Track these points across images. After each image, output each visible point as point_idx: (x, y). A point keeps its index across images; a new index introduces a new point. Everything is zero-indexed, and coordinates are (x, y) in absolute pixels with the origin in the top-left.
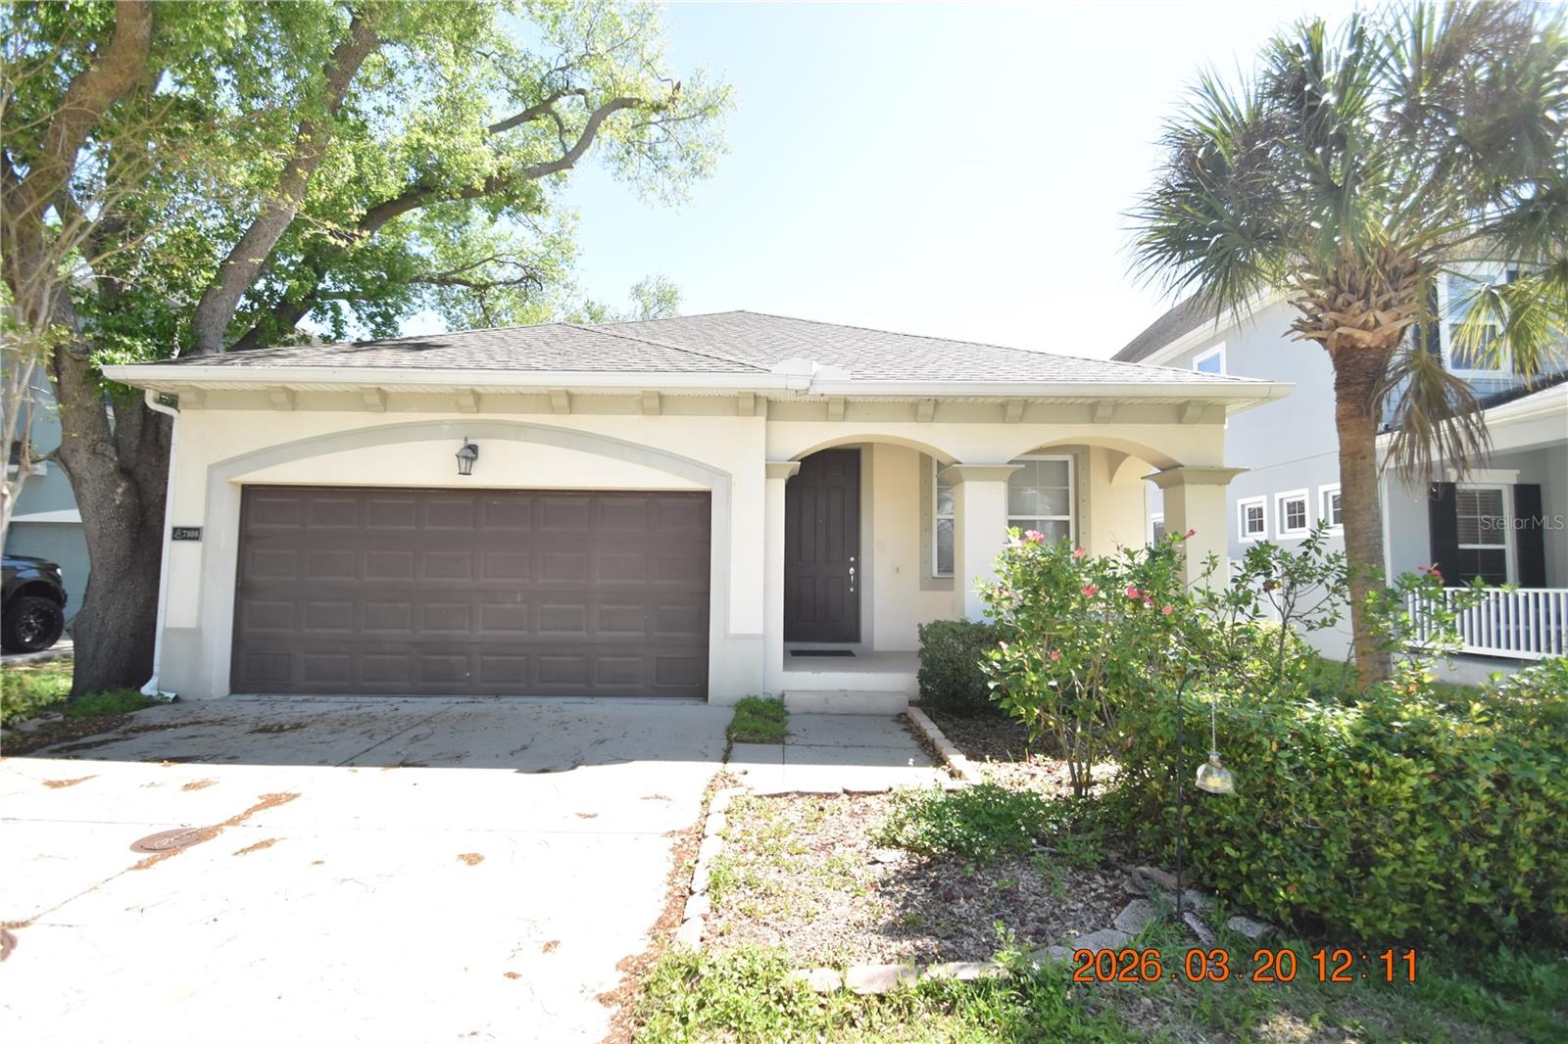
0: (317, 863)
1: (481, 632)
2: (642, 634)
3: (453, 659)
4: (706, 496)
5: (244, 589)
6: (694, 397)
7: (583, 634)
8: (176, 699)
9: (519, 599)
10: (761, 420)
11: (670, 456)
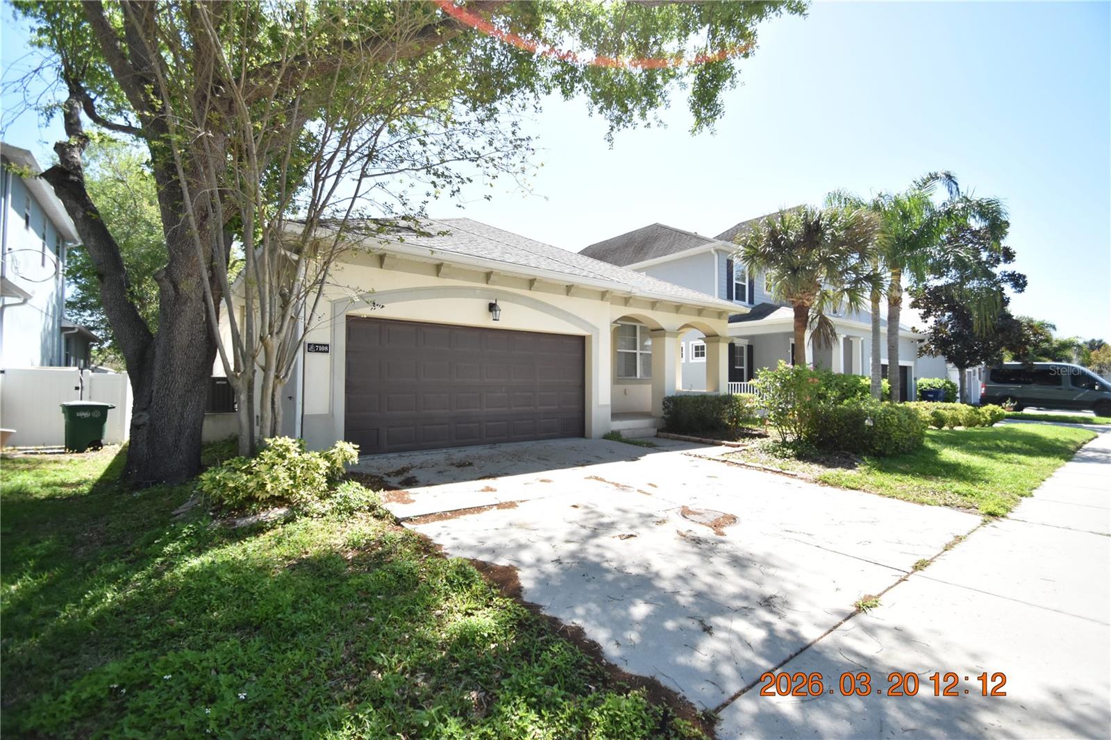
1: (486, 410)
2: (557, 407)
3: (471, 425)
7: (532, 408)
9: (504, 390)
10: (608, 303)
11: (577, 318)
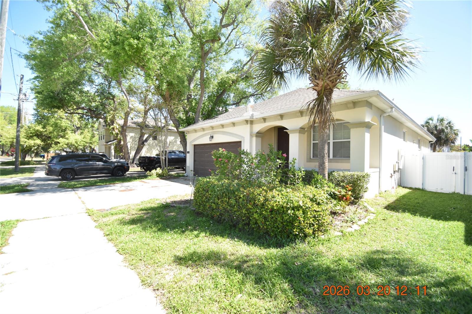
0: (167, 192)
4: (241, 142)
5: (195, 161)
6: (239, 122)
8: (187, 176)
10: (249, 125)
11: (236, 135)
